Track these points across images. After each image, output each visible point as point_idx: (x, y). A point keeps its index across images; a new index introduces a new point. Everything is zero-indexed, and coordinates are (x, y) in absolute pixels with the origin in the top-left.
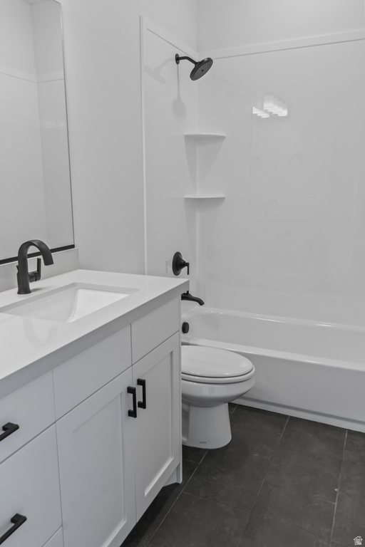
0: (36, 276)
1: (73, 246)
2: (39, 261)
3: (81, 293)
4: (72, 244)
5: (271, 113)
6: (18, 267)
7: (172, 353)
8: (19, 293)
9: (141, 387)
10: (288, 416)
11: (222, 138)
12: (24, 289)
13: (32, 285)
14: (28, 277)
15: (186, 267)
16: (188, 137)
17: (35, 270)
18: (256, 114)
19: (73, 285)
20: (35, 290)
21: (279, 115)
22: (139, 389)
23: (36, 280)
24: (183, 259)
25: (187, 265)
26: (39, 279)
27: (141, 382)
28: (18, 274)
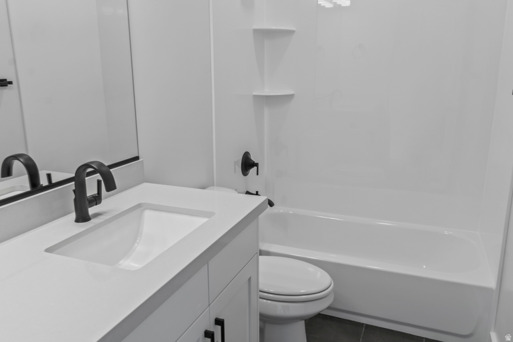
0: (97, 199)
1: (137, 158)
2: (99, 182)
3: (148, 214)
4: (136, 155)
5: (335, 3)
6: (74, 191)
7: (250, 279)
8: (77, 221)
9: (219, 327)
10: (363, 324)
11: (292, 32)
12: (82, 217)
13: (92, 211)
14: (87, 202)
15: (255, 168)
16: (256, 31)
17: (95, 192)
18: (320, 4)
19: (139, 206)
20: (96, 215)
21: (342, 5)
22: (217, 330)
23: (96, 204)
24: (252, 158)
25: (257, 165)
26: (100, 202)
27: (219, 322)
28: (75, 200)
